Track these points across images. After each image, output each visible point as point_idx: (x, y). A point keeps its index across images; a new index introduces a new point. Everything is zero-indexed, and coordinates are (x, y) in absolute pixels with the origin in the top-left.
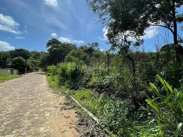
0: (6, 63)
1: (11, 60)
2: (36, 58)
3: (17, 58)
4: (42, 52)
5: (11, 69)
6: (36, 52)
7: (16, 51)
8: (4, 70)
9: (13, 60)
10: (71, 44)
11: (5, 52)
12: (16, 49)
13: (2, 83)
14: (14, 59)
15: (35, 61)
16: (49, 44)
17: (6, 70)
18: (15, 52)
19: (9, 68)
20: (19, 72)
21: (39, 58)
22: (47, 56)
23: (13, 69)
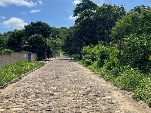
0: (21, 44)
1: (26, 39)
2: (55, 37)
3: (34, 36)
4: (62, 28)
5: (28, 53)
6: (55, 29)
7: (32, 25)
8: (19, 54)
9: (29, 39)
10: (115, 5)
11: (19, 31)
12: (32, 23)
13: (17, 81)
14: (31, 38)
15: (54, 41)
16: (77, 12)
17: (22, 54)
18: (31, 28)
19: (25, 51)
20: (37, 58)
21: (58, 37)
22: (75, 32)
23: (31, 52)
